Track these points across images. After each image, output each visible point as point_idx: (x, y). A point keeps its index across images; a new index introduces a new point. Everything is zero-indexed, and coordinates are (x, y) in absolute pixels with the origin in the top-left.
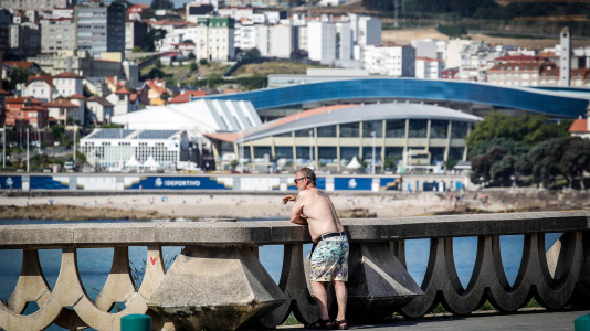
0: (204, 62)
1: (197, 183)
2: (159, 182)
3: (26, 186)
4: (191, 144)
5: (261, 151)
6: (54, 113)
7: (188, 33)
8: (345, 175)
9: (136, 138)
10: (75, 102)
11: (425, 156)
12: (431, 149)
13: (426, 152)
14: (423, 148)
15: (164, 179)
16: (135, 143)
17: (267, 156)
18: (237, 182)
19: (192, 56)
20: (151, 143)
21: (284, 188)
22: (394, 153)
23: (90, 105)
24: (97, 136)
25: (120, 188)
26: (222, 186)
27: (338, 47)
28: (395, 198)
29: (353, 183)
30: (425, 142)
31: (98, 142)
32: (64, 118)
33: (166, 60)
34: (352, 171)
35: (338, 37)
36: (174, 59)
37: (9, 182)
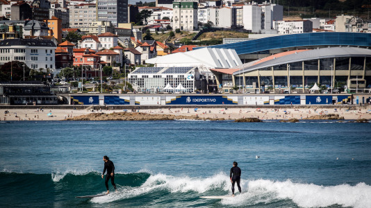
0: (178, 31)
1: (214, 100)
2: (189, 100)
3: (102, 103)
4: (201, 76)
5: (251, 80)
6: (104, 59)
7: (163, 14)
8: (312, 94)
9: (164, 73)
10: (117, 52)
11: (362, 82)
12: (366, 77)
13: (363, 79)
14: (360, 77)
15: (192, 97)
16: (164, 76)
17: (254, 83)
18: (240, 99)
19: (169, 28)
20: (175, 76)
21: (272, 103)
22: (341, 80)
23: (126, 53)
24: (138, 72)
25: (163, 103)
26: (231, 102)
27: (263, 21)
28: (350, 108)
29: (319, 100)
30: (362, 73)
31: (140, 76)
32: (110, 62)
33: (152, 30)
34: (316, 92)
35: (263, 15)
36: (158, 30)
37: (91, 100)
